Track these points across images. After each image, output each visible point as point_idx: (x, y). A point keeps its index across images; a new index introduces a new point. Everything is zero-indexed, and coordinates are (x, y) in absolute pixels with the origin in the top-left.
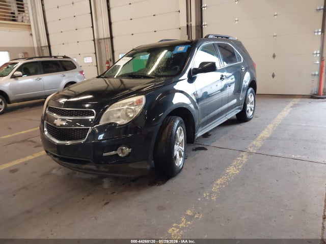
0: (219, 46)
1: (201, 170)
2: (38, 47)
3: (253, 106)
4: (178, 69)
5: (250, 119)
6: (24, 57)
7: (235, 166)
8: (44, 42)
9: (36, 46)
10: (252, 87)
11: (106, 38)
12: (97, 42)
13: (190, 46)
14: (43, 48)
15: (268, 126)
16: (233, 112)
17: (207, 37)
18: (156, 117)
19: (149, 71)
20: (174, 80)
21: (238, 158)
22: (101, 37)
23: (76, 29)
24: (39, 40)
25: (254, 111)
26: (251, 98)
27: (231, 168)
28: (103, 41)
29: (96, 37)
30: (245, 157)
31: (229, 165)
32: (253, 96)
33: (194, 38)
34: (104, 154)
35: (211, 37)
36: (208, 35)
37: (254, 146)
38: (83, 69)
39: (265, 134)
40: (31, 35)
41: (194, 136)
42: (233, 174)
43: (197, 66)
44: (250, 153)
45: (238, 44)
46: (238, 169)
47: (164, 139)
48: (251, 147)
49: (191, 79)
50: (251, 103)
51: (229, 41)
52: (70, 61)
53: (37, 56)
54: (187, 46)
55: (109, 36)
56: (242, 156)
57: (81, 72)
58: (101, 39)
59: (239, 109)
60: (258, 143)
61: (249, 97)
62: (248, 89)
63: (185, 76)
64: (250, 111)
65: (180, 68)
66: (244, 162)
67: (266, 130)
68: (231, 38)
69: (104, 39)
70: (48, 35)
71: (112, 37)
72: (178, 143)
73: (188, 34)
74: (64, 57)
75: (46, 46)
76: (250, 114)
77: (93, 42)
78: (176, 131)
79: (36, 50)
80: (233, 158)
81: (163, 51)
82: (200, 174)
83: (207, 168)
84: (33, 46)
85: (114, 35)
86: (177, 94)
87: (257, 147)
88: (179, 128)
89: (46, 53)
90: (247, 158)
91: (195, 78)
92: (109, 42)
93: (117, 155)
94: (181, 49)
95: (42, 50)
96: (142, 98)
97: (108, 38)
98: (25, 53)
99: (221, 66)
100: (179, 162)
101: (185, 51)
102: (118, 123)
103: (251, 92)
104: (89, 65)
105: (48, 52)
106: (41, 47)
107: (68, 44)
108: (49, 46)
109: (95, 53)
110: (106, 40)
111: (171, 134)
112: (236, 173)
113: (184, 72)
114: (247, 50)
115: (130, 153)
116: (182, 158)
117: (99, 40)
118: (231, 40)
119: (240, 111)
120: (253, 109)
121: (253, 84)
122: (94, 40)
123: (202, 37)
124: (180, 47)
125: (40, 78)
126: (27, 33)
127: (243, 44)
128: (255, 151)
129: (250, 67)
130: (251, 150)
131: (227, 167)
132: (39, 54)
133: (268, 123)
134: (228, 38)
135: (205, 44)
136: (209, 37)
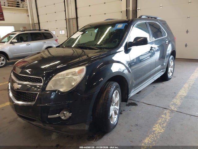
0: (150, 25)
1: (132, 126)
2: (32, 24)
3: (173, 69)
4: (117, 42)
5: (170, 79)
6: (23, 30)
7: (160, 124)
8: (36, 21)
9: (31, 23)
10: (173, 55)
11: (74, 18)
12: (68, 20)
13: (127, 24)
14: (35, 24)
15: (185, 85)
16: (158, 74)
17: (140, 17)
18: (97, 82)
19: (98, 41)
20: (112, 52)
21: (162, 116)
22: (70, 17)
23: (55, 12)
24: (33, 19)
25: (173, 73)
26: (172, 64)
27: (157, 126)
28: (71, 20)
29: (67, 18)
30: (168, 115)
31: (155, 122)
32: (173, 62)
33: (131, 18)
34: (49, 116)
35: (143, 17)
36: (142, 16)
37: (174, 104)
38: (57, 38)
39: (183, 92)
40: (28, 16)
41: (128, 96)
42: (159, 133)
43: (132, 40)
44: (172, 111)
45: (164, 23)
46: (163, 127)
47: (102, 102)
48: (172, 105)
49: (127, 51)
50: (172, 67)
51: (157, 21)
52: (50, 33)
53: (32, 29)
54: (125, 24)
55: (75, 17)
56: (165, 114)
57: (56, 40)
58: (71, 19)
59: (162, 72)
60: (178, 101)
61: (171, 62)
62: (170, 56)
63: (122, 48)
64: (170, 73)
65: (119, 41)
66: (167, 120)
67: (183, 89)
68: (158, 19)
69: (72, 19)
70: (38, 16)
71: (77, 18)
72: (114, 104)
73: (127, 16)
74: (45, 30)
75: (37, 23)
76: (170, 75)
77: (65, 21)
78: (112, 95)
79: (31, 25)
80: (159, 115)
81: (108, 27)
82: (131, 131)
83: (137, 125)
84: (29, 23)
85: (78, 16)
86: (114, 64)
87: (177, 105)
88: (115, 92)
89: (37, 28)
90: (170, 116)
91: (130, 49)
92: (75, 21)
93: (59, 118)
94: (120, 26)
95: (35, 26)
96: (83, 69)
97: (75, 18)
98: (24, 28)
99: (151, 40)
100: (114, 119)
101: (123, 28)
102: (62, 90)
103: (172, 59)
104: (63, 35)
105: (38, 27)
106: (34, 24)
107: (50, 22)
108: (39, 23)
109: (67, 28)
110: (73, 19)
111: (108, 98)
112: (161, 131)
113: (121, 45)
114: (170, 27)
115: (70, 117)
116: (117, 116)
117: (69, 19)
118: (159, 20)
119: (163, 73)
120: (172, 71)
121: (173, 53)
122: (66, 20)
123: (136, 17)
124: (119, 25)
125: (29, 44)
126: (25, 15)
127: (167, 22)
128: (176, 109)
129: (172, 40)
130: (173, 108)
131: (153, 124)
132: (33, 28)
133: (184, 83)
134: (156, 18)
135: (139, 22)
136: (142, 17)
